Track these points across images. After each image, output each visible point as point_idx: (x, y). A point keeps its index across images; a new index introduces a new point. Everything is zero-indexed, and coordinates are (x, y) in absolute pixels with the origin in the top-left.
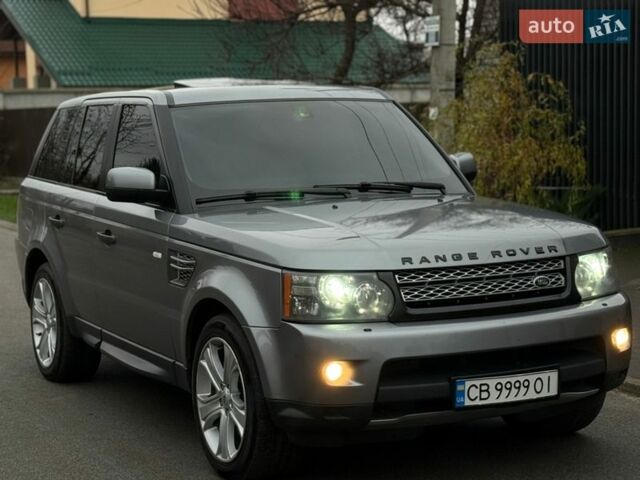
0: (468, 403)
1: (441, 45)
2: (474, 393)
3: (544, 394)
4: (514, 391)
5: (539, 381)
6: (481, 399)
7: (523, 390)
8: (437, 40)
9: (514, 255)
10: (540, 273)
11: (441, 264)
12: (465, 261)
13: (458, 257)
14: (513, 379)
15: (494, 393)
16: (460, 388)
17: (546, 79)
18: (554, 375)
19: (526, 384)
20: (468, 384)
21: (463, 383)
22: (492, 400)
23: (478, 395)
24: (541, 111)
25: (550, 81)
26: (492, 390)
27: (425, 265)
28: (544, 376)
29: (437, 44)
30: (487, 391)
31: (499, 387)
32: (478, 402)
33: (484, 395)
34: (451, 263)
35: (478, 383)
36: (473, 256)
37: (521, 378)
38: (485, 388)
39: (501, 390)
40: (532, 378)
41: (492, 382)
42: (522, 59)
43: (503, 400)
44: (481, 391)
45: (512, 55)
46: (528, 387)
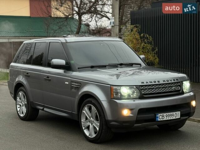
0: (159, 120)
1: (115, 25)
2: (161, 117)
3: (177, 118)
4: (170, 117)
7: (172, 116)
8: (113, 24)
10: (174, 86)
11: (151, 84)
12: (157, 83)
13: (155, 82)
14: (170, 114)
15: (165, 117)
16: (157, 116)
17: (147, 35)
18: (179, 113)
20: (159, 115)
21: (158, 115)
22: (165, 119)
23: (161, 118)
24: (145, 45)
25: (148, 36)
26: (165, 116)
27: (147, 84)
28: (177, 113)
29: (113, 25)
30: (164, 117)
32: (161, 120)
33: (163, 118)
34: (153, 83)
35: (161, 114)
37: (172, 113)
38: (163, 116)
39: (167, 116)
40: (174, 113)
41: (165, 114)
42: (139, 30)
43: (167, 119)
44: (162, 117)
45: (137, 29)
46: (173, 116)
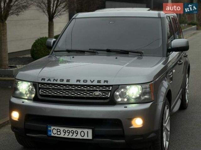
0: (52, 135)
2: (55, 131)
3: (85, 137)
4: (71, 134)
5: (82, 132)
6: (57, 134)
7: (75, 134)
9: (86, 82)
12: (65, 82)
13: (62, 80)
14: (70, 129)
15: (63, 133)
16: (49, 129)
18: (90, 131)
19: (76, 132)
20: (52, 128)
21: (51, 127)
22: (62, 135)
27: (49, 82)
30: (60, 132)
31: (64, 131)
32: (56, 135)
35: (56, 128)
36: (68, 81)
37: (74, 130)
38: (58, 130)
39: (65, 132)
40: (79, 130)
41: (62, 129)
43: (66, 136)
44: (57, 131)
46: (77, 133)
